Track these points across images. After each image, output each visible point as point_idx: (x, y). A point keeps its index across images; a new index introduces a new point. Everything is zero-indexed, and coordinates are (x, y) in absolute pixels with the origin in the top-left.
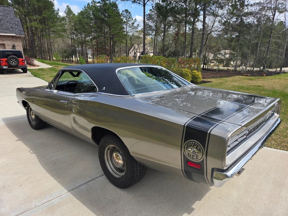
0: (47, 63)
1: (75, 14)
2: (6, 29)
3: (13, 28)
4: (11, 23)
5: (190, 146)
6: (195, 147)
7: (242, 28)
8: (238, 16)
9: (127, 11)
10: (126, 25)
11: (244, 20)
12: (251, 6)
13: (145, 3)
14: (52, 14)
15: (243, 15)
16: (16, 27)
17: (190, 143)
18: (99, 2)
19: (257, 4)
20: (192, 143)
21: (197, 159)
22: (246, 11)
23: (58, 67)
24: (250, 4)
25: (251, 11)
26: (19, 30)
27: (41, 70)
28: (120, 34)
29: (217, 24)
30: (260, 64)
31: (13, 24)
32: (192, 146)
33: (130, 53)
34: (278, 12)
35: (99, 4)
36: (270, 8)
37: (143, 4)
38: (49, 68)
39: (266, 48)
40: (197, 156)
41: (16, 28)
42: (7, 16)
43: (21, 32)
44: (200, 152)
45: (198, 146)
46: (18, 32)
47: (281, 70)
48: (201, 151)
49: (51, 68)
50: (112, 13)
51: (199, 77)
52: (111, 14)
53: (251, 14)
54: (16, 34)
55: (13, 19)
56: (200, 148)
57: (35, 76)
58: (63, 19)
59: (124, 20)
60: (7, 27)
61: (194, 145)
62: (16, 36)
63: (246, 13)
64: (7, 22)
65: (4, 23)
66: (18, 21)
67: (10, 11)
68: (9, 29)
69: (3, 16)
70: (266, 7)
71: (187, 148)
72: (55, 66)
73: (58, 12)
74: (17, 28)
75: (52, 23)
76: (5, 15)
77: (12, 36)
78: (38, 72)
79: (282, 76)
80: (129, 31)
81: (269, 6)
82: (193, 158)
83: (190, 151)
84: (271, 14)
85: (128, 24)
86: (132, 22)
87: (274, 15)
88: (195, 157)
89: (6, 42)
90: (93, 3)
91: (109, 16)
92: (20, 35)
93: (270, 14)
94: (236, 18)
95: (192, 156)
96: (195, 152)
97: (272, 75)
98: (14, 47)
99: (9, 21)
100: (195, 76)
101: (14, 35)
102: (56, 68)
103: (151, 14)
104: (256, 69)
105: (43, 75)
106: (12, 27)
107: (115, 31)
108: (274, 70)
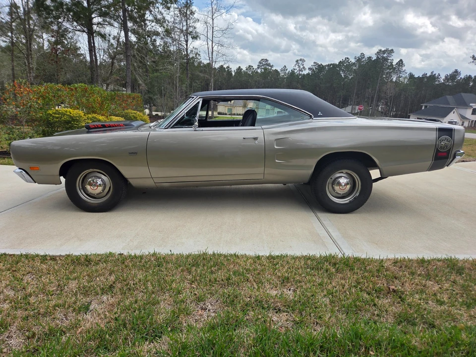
5: (442, 141)
20: (444, 138)
21: (446, 148)
34: (192, 37)
45: (448, 139)
48: (450, 142)
71: (440, 143)
87: (187, 41)
96: (446, 144)
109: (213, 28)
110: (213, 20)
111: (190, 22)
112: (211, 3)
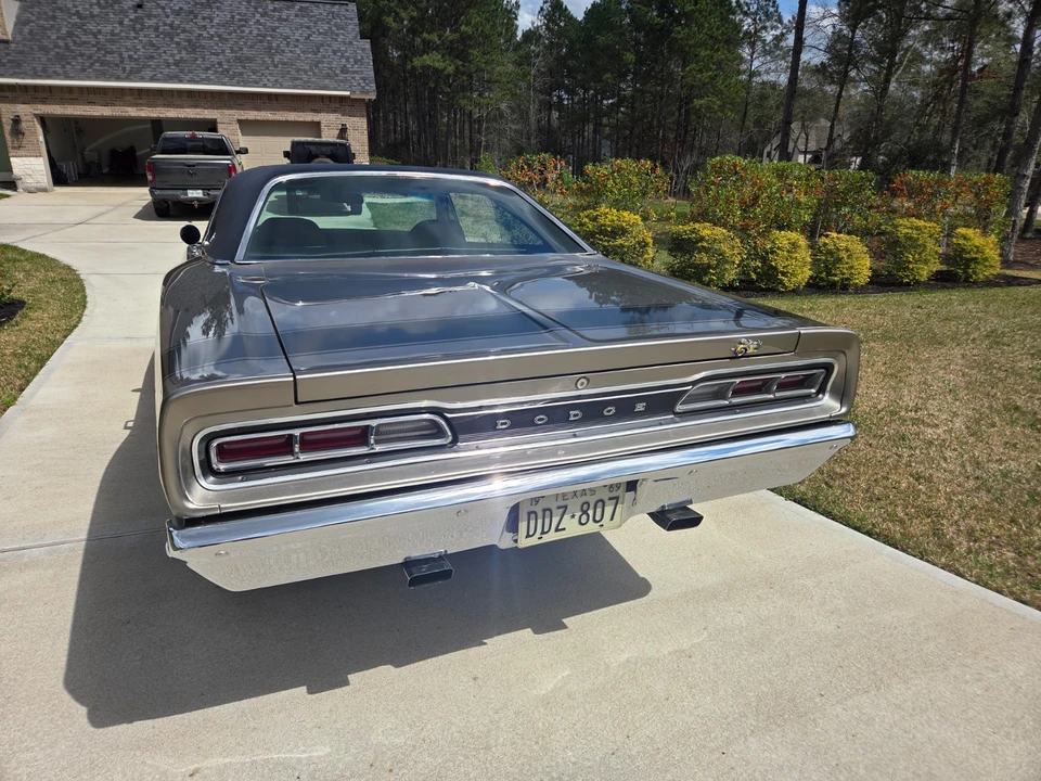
1: (575, 18)
2: (328, 74)
3: (347, 72)
4: (342, 57)
10: (752, 45)
16: (356, 68)
26: (362, 78)
28: (720, 84)
31: (348, 59)
41: (354, 72)
42: (337, 35)
43: (367, 85)
46: (359, 85)
51: (986, 259)
54: (353, 92)
55: (351, 43)
59: (747, 24)
60: (331, 68)
62: (352, 97)
64: (334, 52)
65: (324, 57)
66: (364, 50)
67: (347, 18)
68: (337, 75)
69: (325, 34)
73: (514, 14)
74: (356, 72)
76: (333, 32)
77: (342, 98)
80: (762, 69)
85: (759, 43)
89: (325, 118)
92: (362, 92)
98: (343, 131)
99: (339, 50)
100: (963, 250)
101: (348, 93)
106: (344, 70)
107: (700, 71)
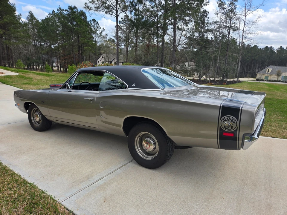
0: (12, 71)
1: (38, 21)
5: (226, 120)
6: (230, 120)
7: (203, 43)
8: (200, 32)
9: (94, 20)
11: (205, 35)
12: (210, 24)
13: (118, 14)
14: (14, 19)
15: (204, 32)
17: (226, 118)
18: (66, 10)
19: (215, 22)
20: (228, 118)
21: (231, 129)
22: (206, 28)
23: (26, 74)
24: (209, 23)
25: (211, 28)
27: (8, 77)
28: (90, 43)
29: (182, 38)
30: (218, 75)
32: (228, 120)
33: (98, 62)
34: (232, 30)
35: (66, 12)
36: (226, 27)
37: (116, 16)
38: (17, 76)
39: (223, 60)
40: (231, 127)
44: (234, 123)
45: (232, 119)
47: (238, 79)
48: (236, 122)
49: (18, 75)
50: (81, 22)
52: (79, 23)
53: (210, 30)
56: (234, 121)
57: (4, 83)
58: (25, 24)
61: (229, 119)
63: (206, 30)
70: (222, 26)
71: (223, 122)
72: (23, 73)
73: (20, 17)
75: (14, 29)
78: (6, 79)
79: (239, 84)
80: (98, 41)
81: (225, 24)
82: (228, 129)
83: (226, 124)
84: (227, 32)
85: (96, 34)
86: (101, 31)
87: (229, 33)
88: (230, 128)
90: (59, 10)
91: (77, 25)
93: (225, 31)
94: (199, 34)
95: (227, 128)
96: (230, 124)
97: (231, 84)
102: (24, 75)
103: (121, 25)
104: (216, 79)
105: (13, 82)
107: (84, 40)
108: (232, 80)
109: (245, 22)
110: (245, 16)
111: (234, 20)
112: (245, 5)
